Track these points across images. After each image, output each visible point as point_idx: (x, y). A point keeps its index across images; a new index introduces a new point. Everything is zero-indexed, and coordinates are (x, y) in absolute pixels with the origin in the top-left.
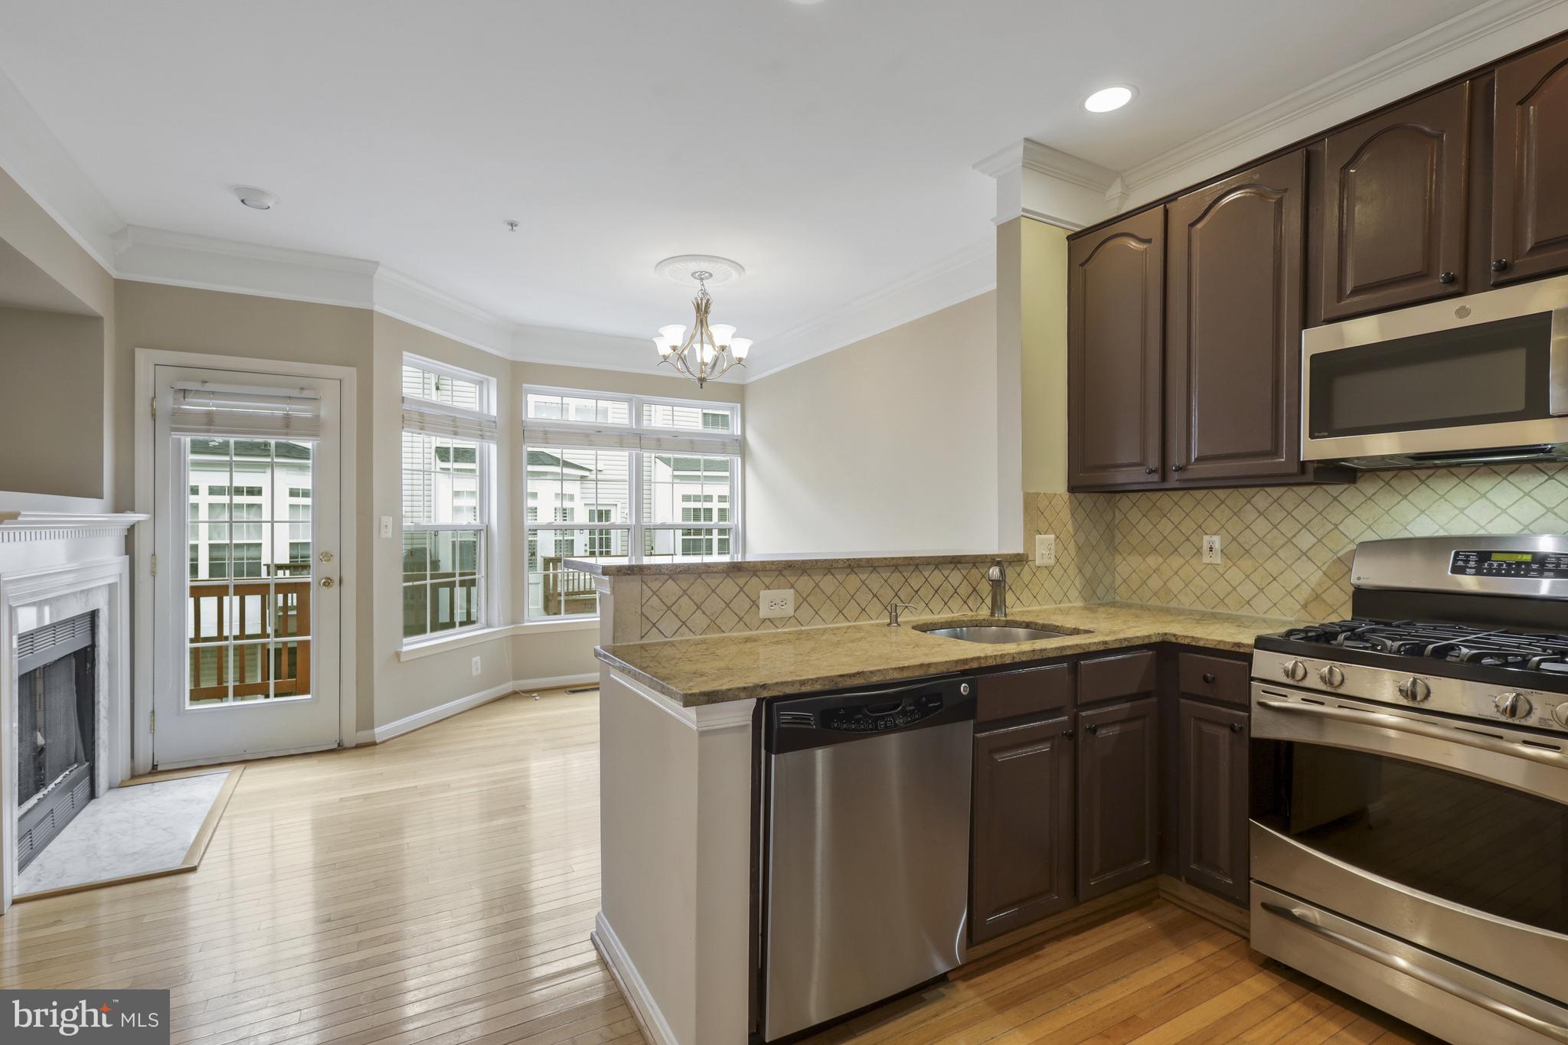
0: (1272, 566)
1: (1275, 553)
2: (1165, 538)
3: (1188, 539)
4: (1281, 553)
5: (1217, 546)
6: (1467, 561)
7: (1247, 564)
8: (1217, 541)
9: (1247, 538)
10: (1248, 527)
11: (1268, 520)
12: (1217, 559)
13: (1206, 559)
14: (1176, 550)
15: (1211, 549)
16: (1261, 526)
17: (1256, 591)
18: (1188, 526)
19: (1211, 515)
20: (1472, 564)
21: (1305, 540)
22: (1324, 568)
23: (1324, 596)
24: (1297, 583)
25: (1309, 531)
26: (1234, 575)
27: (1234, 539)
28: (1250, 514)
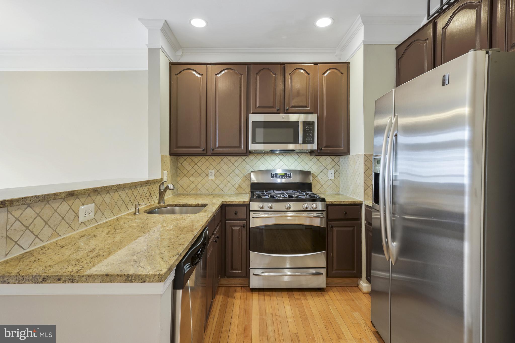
0: (228, 179)
1: (229, 175)
2: (196, 171)
3: (204, 172)
4: (231, 175)
5: (213, 174)
6: (274, 175)
7: (221, 178)
8: (213, 172)
9: (222, 171)
10: (222, 168)
11: (227, 166)
12: (213, 177)
13: (210, 177)
14: (200, 175)
15: (211, 174)
16: (225, 167)
17: (224, 186)
18: (203, 167)
19: (211, 164)
20: (275, 176)
21: (237, 171)
22: (241, 179)
23: (241, 186)
24: (235, 183)
25: (238, 169)
26: (218, 182)
27: (218, 171)
28: (222, 164)
